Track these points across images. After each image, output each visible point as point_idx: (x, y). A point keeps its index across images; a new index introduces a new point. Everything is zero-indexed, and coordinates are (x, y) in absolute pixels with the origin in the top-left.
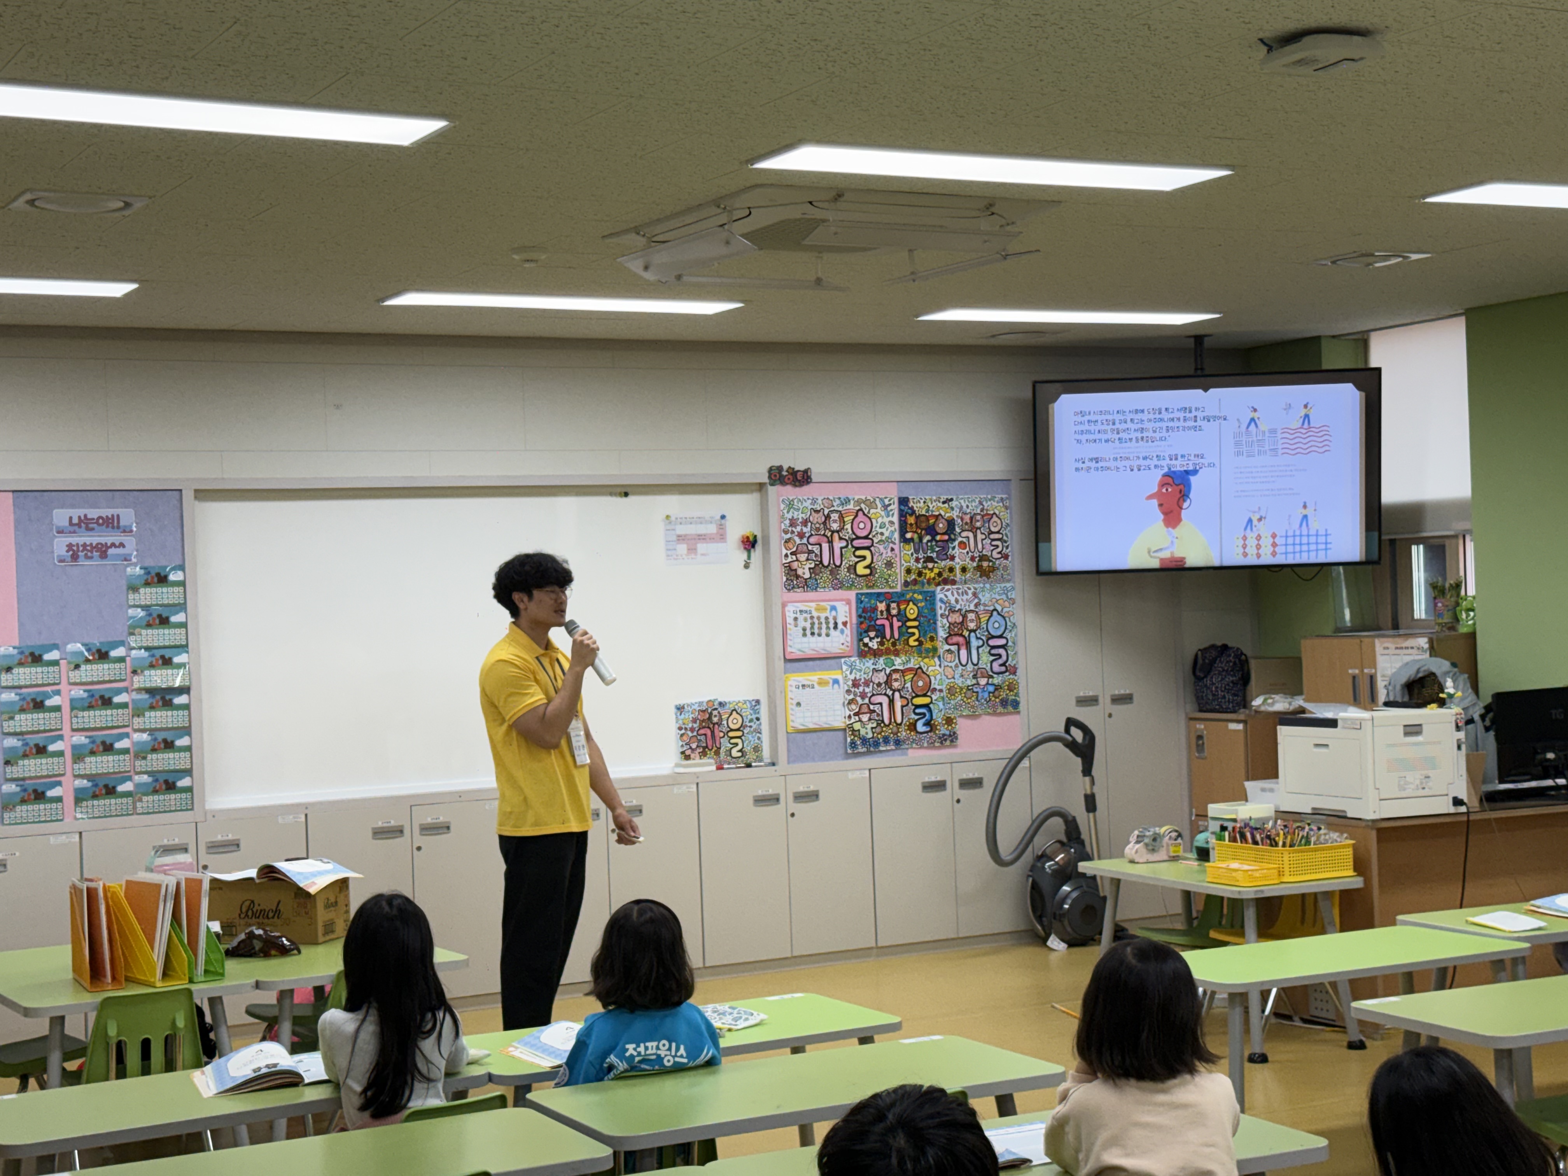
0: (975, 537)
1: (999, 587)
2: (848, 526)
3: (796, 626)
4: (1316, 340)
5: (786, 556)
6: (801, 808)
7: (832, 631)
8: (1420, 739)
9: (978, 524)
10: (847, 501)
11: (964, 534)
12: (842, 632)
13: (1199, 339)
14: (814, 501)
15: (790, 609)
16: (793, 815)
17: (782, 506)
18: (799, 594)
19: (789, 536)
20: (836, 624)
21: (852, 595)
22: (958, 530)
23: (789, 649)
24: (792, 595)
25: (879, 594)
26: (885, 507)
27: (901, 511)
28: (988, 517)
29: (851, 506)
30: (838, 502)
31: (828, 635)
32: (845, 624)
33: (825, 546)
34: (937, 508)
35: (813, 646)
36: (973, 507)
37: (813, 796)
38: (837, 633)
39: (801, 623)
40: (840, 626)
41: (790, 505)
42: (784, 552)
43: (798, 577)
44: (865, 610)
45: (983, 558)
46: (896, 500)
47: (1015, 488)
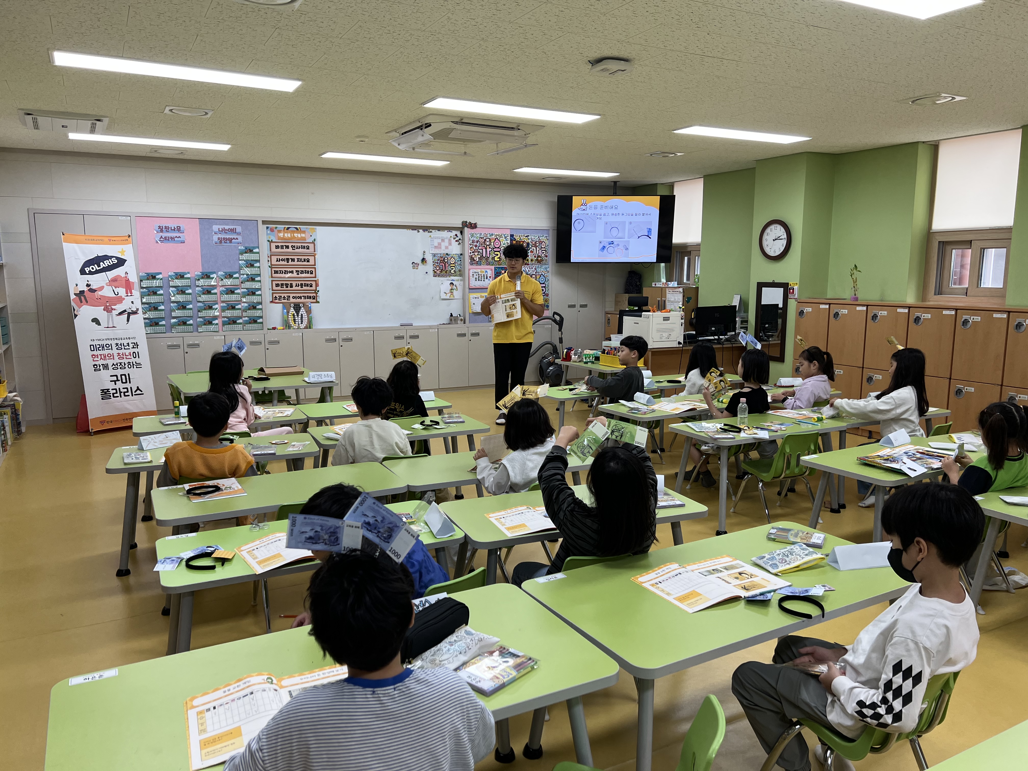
0: (536, 249)
1: (544, 267)
2: (492, 244)
3: (473, 277)
4: (656, 185)
5: (470, 253)
6: (472, 338)
7: (485, 279)
8: (669, 322)
9: (538, 245)
10: (492, 235)
11: (532, 248)
12: (489, 280)
13: (615, 183)
14: (481, 234)
15: (471, 271)
16: (470, 340)
17: (470, 236)
18: (474, 267)
19: (472, 246)
20: (487, 277)
21: (493, 267)
22: (530, 246)
23: (471, 285)
24: (472, 267)
25: (502, 267)
26: (506, 237)
27: (511, 239)
28: (541, 243)
29: (494, 237)
30: (489, 235)
31: (484, 281)
32: (490, 277)
33: (484, 250)
34: (524, 239)
35: (479, 284)
36: (536, 239)
37: (477, 334)
38: (487, 280)
39: (475, 276)
40: (488, 278)
41: (472, 236)
42: (470, 251)
43: (474, 260)
44: (497, 273)
45: (539, 256)
46: (509, 235)
47: (551, 232)
